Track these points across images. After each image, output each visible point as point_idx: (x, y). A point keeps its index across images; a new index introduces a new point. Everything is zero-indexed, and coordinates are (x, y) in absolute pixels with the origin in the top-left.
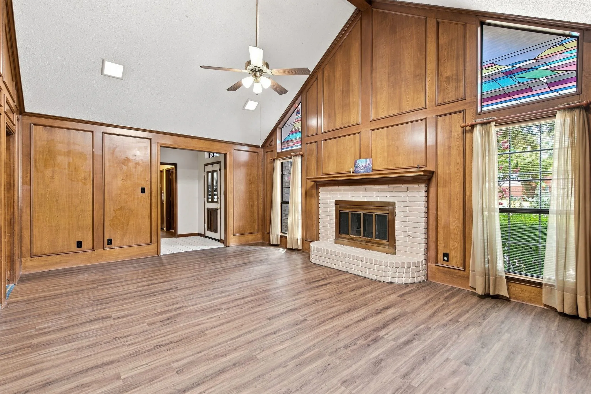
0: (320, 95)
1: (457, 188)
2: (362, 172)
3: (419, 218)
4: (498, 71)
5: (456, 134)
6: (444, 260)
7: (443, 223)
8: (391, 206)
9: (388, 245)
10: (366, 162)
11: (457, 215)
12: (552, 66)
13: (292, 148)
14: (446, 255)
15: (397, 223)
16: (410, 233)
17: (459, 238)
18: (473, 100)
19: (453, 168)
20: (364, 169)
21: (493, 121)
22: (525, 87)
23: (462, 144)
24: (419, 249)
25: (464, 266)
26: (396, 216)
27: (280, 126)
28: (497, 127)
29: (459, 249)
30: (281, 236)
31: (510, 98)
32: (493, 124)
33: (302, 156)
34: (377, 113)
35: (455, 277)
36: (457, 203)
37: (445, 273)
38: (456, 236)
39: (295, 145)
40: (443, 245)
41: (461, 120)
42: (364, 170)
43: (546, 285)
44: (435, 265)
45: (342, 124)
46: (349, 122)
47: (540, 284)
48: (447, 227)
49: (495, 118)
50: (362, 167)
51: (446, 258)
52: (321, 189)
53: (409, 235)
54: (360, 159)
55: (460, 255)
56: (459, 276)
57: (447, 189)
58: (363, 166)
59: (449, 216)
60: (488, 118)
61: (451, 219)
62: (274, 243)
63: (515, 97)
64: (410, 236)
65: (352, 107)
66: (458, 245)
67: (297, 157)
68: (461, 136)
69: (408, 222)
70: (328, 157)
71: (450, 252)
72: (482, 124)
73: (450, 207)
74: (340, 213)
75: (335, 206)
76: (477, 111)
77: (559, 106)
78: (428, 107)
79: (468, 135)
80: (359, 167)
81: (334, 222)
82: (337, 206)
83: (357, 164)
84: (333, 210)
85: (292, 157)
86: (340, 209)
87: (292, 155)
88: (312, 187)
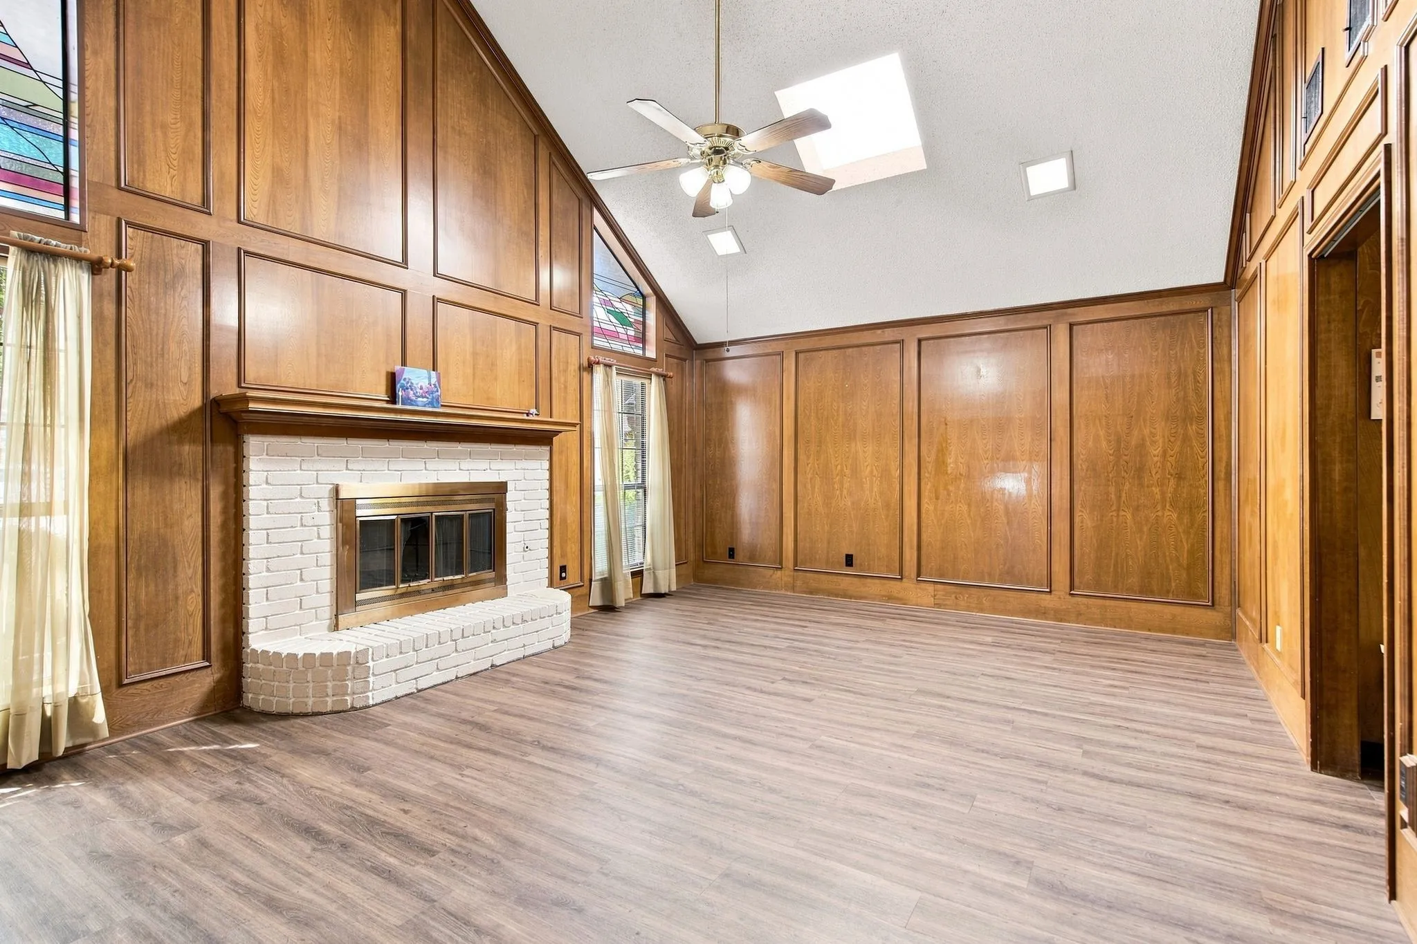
2: (420, 404)
3: (540, 510)
5: (572, 368)
6: (562, 579)
7: (559, 514)
8: (498, 490)
9: (494, 579)
10: (430, 378)
11: (574, 498)
14: (564, 570)
15: (508, 527)
16: (528, 543)
18: (589, 324)
20: (425, 397)
21: (614, 366)
23: (578, 385)
24: (540, 570)
25: (582, 577)
26: (505, 511)
28: (620, 375)
29: (576, 553)
32: (615, 370)
38: (574, 534)
40: (560, 553)
41: (577, 347)
42: (425, 400)
43: (646, 570)
48: (564, 521)
49: (615, 362)
50: (418, 392)
51: (564, 576)
53: (527, 547)
54: (404, 364)
56: (579, 596)
57: (563, 458)
58: (421, 388)
59: (566, 503)
60: (610, 360)
61: (568, 507)
64: (528, 549)
66: (576, 547)
67: (61, 268)
68: (577, 373)
69: (522, 522)
71: (568, 562)
72: (603, 365)
73: (566, 488)
74: (358, 523)
75: (329, 505)
76: (592, 343)
77: (654, 369)
78: (541, 303)
79: (585, 375)
80: (412, 390)
81: (327, 559)
82: (343, 507)
83: (405, 379)
84: (325, 518)
85: (12, 249)
86: (359, 513)
87: (14, 244)
88: (180, 429)
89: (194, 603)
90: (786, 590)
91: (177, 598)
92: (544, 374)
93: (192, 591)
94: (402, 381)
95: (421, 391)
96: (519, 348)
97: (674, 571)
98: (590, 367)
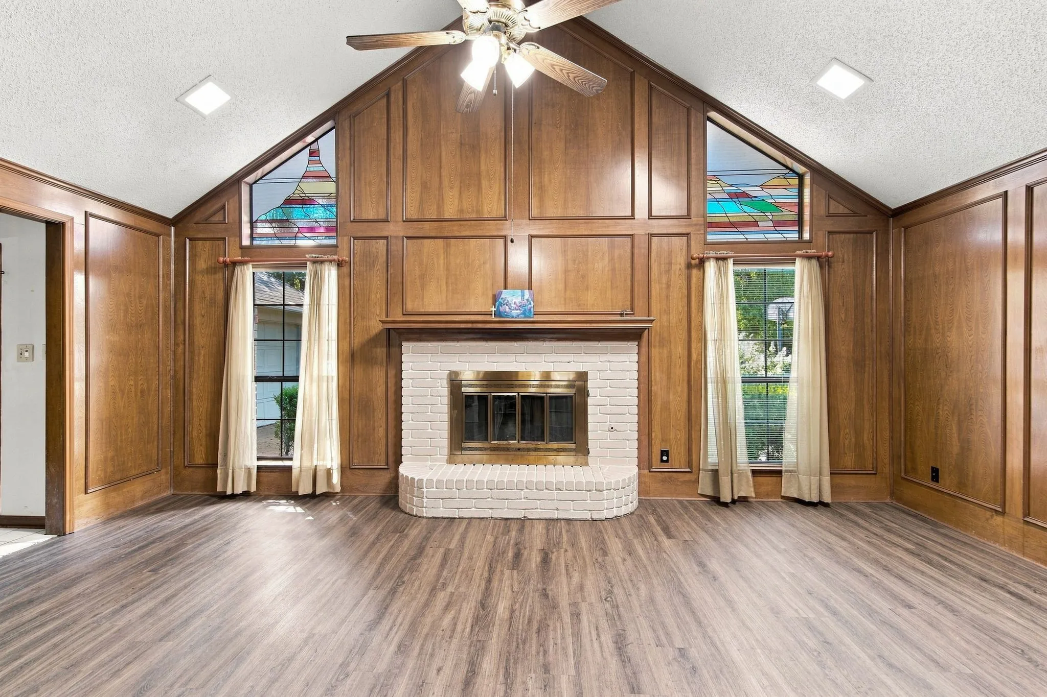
0: (397, 136)
1: (679, 350)
2: (516, 315)
3: (628, 397)
4: (721, 189)
5: (678, 267)
6: (662, 461)
7: (659, 403)
8: (581, 379)
9: (575, 450)
10: (523, 296)
11: (679, 389)
12: (777, 201)
13: (292, 242)
14: (664, 453)
15: (590, 410)
16: (613, 425)
17: (682, 424)
18: (700, 223)
19: (674, 318)
21: (730, 257)
22: (751, 219)
23: (685, 283)
24: (628, 449)
25: (690, 464)
26: (588, 395)
27: (250, 179)
28: (736, 266)
29: (683, 441)
30: (259, 468)
31: (735, 229)
32: (731, 261)
33: (340, 264)
34: (541, 205)
35: (679, 483)
36: (680, 372)
37: (663, 481)
38: (678, 422)
39: (300, 235)
40: (660, 436)
41: (684, 248)
42: (519, 311)
43: (787, 471)
44: (650, 471)
45: (461, 211)
46: (478, 212)
47: (779, 473)
48: (666, 407)
49: (731, 254)
50: (514, 306)
51: (665, 458)
52: (408, 347)
53: (612, 428)
54: (505, 288)
55: (683, 450)
56: (685, 481)
57: (665, 351)
58: (515, 303)
59: (668, 393)
60: (725, 252)
61: (671, 397)
62: (239, 490)
63: (740, 229)
64: (613, 430)
65: (485, 183)
66: (682, 436)
67: (326, 267)
68: (685, 271)
69: (608, 406)
70: (422, 277)
71: (670, 446)
72: (717, 259)
73: (669, 378)
74: (464, 397)
75: (447, 383)
76: (705, 239)
77: (799, 252)
78: (636, 217)
79: (695, 272)
80: (507, 305)
81: (446, 417)
82: (455, 384)
83: (502, 298)
84: (444, 391)
85: (308, 263)
86: (463, 390)
87: (308, 261)
88: (373, 341)
89: (381, 432)
90: (1011, 547)
91: (374, 429)
92: (640, 276)
93: (381, 426)
94: (500, 300)
95: (515, 306)
96: (612, 259)
97: (826, 480)
98: (702, 262)
